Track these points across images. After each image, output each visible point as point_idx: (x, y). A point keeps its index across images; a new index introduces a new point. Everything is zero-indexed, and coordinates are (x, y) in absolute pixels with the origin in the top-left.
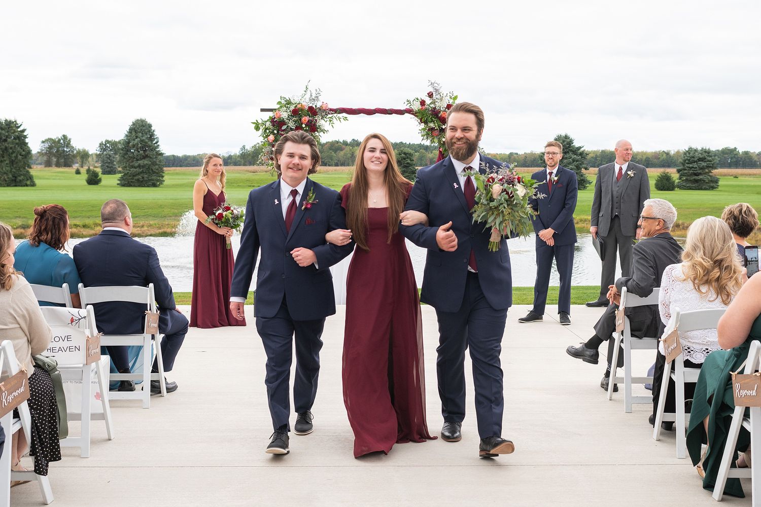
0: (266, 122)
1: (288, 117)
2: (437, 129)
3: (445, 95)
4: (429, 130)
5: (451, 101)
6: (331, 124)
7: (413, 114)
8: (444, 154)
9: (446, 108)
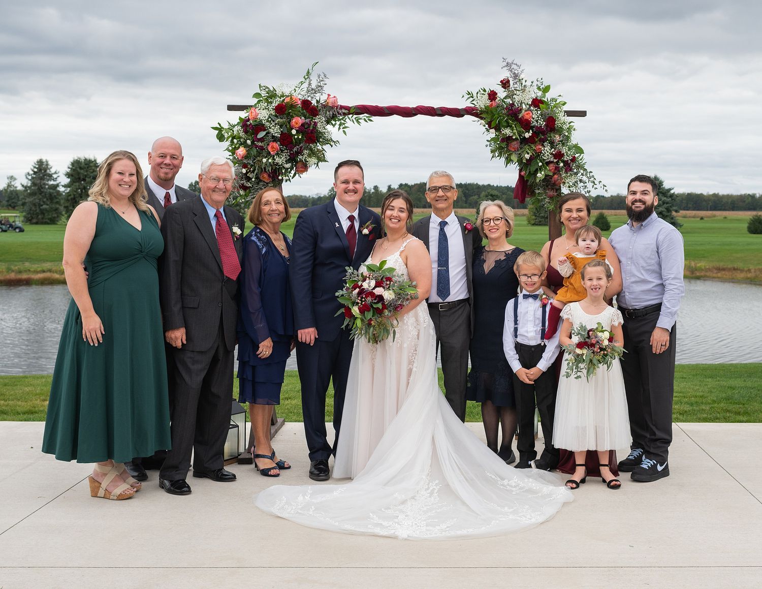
0: (234, 126)
1: (269, 117)
2: (516, 139)
3: (528, 83)
4: (503, 140)
5: (540, 93)
6: (341, 130)
7: (476, 115)
8: (527, 181)
9: (530, 106)
